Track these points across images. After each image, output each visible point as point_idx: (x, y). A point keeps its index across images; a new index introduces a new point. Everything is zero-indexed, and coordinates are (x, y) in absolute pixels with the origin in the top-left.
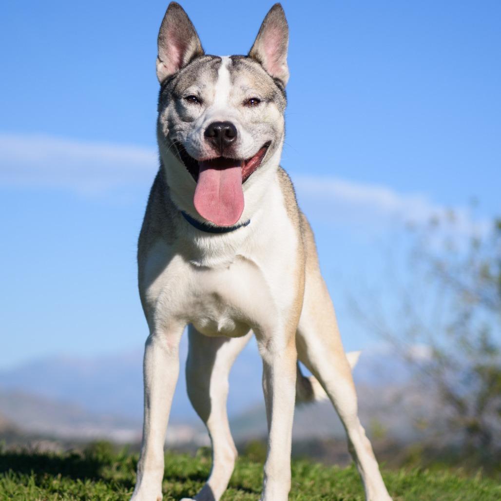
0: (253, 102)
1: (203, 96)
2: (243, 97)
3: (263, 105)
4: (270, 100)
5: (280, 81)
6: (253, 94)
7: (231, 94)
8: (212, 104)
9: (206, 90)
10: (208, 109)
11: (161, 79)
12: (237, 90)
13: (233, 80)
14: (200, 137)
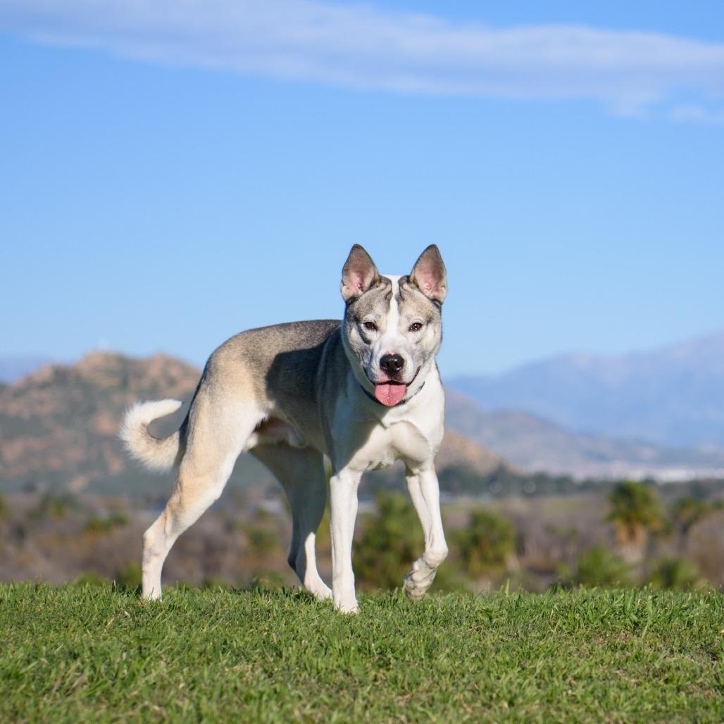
0: (416, 327)
1: (378, 324)
2: (408, 325)
3: (424, 328)
4: (429, 321)
5: (438, 301)
6: (415, 320)
7: (399, 324)
8: (385, 331)
9: (381, 319)
10: (382, 336)
11: (346, 298)
12: (404, 319)
13: (400, 311)
14: (376, 364)
